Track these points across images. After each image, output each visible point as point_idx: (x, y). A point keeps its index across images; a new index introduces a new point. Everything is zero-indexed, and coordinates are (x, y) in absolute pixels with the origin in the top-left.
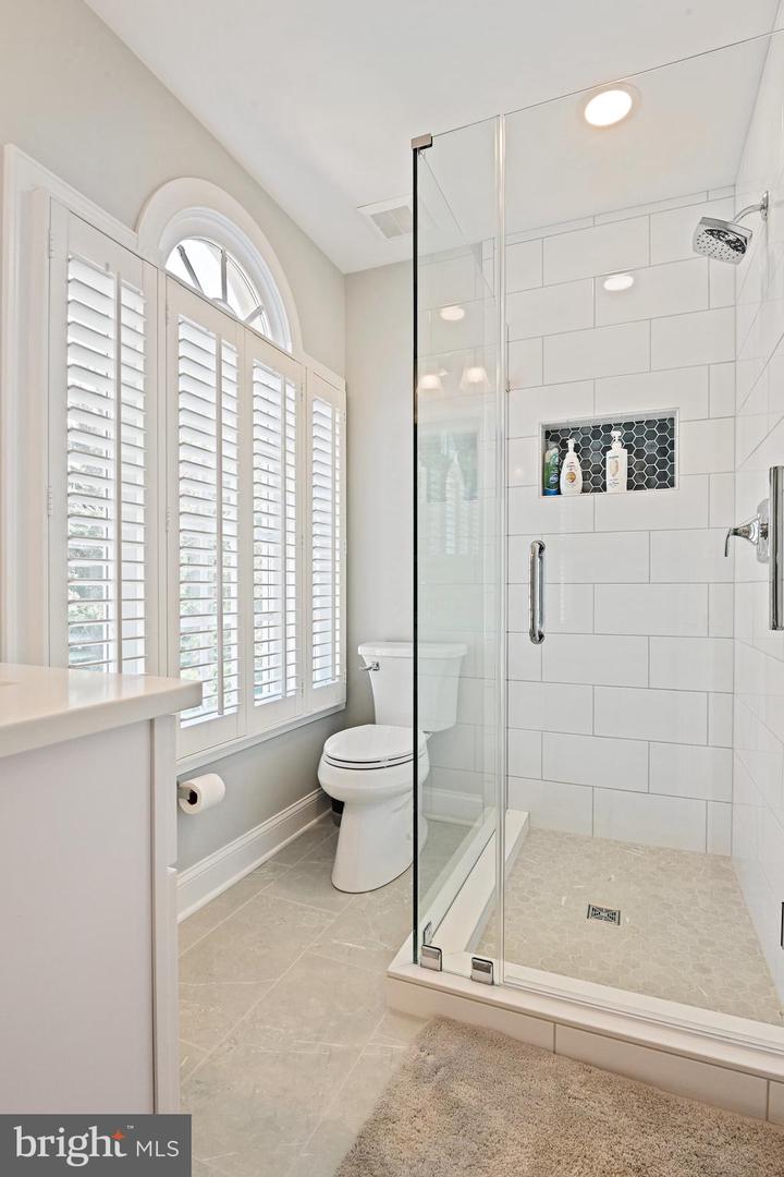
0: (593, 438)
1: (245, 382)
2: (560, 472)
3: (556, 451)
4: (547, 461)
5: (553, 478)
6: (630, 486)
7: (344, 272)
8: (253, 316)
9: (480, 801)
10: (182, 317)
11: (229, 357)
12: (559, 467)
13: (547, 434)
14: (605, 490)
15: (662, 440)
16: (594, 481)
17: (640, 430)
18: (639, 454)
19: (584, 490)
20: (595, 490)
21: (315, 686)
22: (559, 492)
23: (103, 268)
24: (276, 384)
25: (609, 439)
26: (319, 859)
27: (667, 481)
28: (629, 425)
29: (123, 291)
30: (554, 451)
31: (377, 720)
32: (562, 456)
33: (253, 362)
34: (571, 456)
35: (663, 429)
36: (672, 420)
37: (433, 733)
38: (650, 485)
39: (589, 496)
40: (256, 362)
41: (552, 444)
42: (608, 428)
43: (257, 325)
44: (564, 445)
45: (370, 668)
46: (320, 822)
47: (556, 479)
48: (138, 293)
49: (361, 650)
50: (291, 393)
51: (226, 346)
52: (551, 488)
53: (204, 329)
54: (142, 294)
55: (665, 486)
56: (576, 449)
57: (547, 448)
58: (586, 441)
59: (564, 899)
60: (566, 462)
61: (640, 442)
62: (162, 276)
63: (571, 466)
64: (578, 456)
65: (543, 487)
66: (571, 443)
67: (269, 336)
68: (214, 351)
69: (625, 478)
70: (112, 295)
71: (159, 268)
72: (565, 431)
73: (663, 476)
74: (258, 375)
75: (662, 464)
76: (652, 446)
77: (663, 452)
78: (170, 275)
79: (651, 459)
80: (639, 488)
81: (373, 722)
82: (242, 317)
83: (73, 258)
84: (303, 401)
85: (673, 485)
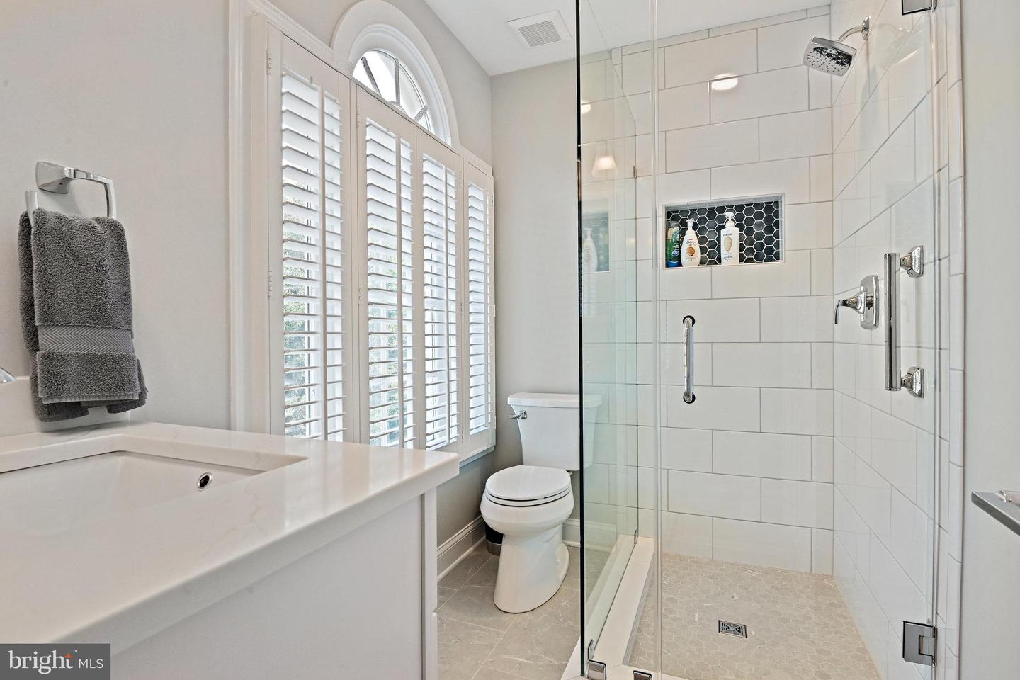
0: (710, 218)
1: (417, 174)
2: (680, 247)
3: (677, 229)
4: (670, 237)
5: (675, 253)
6: (742, 259)
7: (490, 74)
8: (420, 115)
9: (614, 529)
10: (369, 120)
11: (405, 153)
12: (680, 242)
13: (669, 214)
14: (720, 262)
15: (769, 220)
16: (711, 255)
17: (749, 211)
18: (749, 232)
19: (702, 263)
20: (710, 263)
21: (472, 432)
22: (680, 265)
23: (308, 81)
24: (440, 173)
25: (723, 220)
26: (480, 583)
27: (772, 254)
28: (739, 207)
29: (326, 101)
30: (675, 229)
31: (525, 462)
32: (683, 233)
33: (422, 156)
34: (690, 234)
35: (770, 210)
36: (777, 203)
37: (573, 471)
38: (758, 258)
39: (706, 268)
40: (425, 156)
41: (674, 223)
42: (722, 209)
43: (422, 122)
44: (684, 223)
45: (518, 417)
46: (476, 550)
47: (677, 253)
48: (335, 101)
49: (510, 401)
50: (452, 181)
51: (404, 144)
52: (674, 261)
53: (386, 130)
54: (338, 101)
55: (771, 260)
56: (695, 227)
57: (668, 227)
58: (702, 220)
59: (697, 615)
60: (686, 238)
61: (750, 221)
62: (353, 85)
63: (690, 242)
64: (696, 234)
65: (666, 260)
66: (690, 223)
67: (432, 131)
68: (394, 149)
69: (737, 252)
70: (317, 104)
71: (351, 79)
72: (684, 212)
73: (770, 251)
74: (427, 167)
75: (769, 241)
76: (760, 225)
77: (769, 230)
78: (359, 84)
79: (759, 236)
80: (749, 261)
81: (521, 463)
82: (412, 116)
83: (286, 74)
84: (461, 186)
85: (778, 258)
